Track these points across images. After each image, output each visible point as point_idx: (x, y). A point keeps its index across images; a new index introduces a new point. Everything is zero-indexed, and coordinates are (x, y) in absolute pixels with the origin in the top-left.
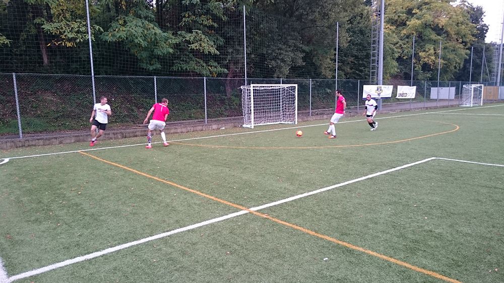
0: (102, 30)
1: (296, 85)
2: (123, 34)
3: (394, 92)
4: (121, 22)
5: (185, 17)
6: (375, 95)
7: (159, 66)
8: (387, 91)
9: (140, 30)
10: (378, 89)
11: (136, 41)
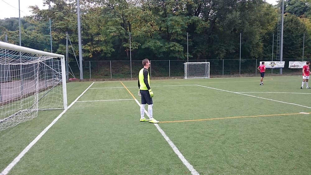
0: (140, 45)
1: (209, 62)
2: (147, 46)
3: (287, 65)
4: (148, 41)
5: (172, 37)
6: (270, 66)
7: (162, 55)
8: (280, 64)
9: (153, 44)
10: (272, 64)
11: (151, 48)
